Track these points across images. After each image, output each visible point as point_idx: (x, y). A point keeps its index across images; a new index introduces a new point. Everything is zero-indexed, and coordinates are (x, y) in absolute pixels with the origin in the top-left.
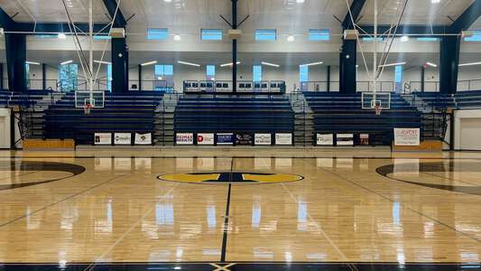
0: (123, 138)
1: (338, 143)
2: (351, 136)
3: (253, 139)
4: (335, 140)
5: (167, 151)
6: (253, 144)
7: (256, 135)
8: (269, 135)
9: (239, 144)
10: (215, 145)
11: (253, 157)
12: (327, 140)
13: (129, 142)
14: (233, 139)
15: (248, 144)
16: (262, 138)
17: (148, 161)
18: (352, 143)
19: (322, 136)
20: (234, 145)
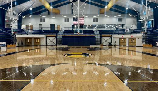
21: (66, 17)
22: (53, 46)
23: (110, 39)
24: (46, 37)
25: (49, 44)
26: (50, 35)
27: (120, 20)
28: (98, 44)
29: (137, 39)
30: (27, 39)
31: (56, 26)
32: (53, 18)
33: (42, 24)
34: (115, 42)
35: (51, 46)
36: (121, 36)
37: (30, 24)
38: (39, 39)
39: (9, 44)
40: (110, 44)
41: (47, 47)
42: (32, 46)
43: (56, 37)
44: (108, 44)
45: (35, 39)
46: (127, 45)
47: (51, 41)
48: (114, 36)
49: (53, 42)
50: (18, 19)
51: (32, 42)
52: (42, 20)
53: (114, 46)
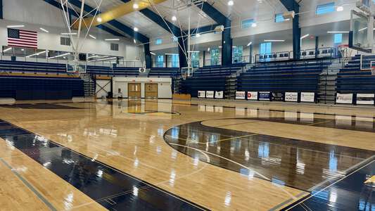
0: (210, 94)
1: (358, 102)
2: (372, 95)
3: (284, 97)
4: (355, 99)
5: (230, 103)
6: (284, 100)
7: (286, 93)
8: (296, 94)
9: (274, 100)
10: (258, 100)
11: (284, 111)
12: (346, 99)
13: (212, 96)
14: (270, 96)
15: (280, 100)
16: (291, 96)
17: (221, 109)
18: (372, 102)
19: (342, 95)
20: (271, 100)
23: (110, 84)
27: (114, 47)
29: (159, 86)
34: (119, 90)
36: (131, 79)
40: (110, 95)
44: (105, 94)
46: (143, 96)
48: (116, 79)
53: (119, 98)
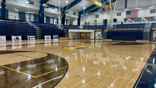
21: (118, 12)
22: (100, 39)
24: (95, 32)
25: (97, 38)
26: (98, 30)
28: (146, 39)
30: (81, 33)
31: (108, 21)
32: (105, 13)
33: (96, 20)
35: (99, 39)
37: (88, 21)
38: (90, 33)
39: (62, 37)
41: (96, 40)
42: (84, 39)
43: (102, 31)
45: (87, 33)
47: (99, 35)
49: (100, 36)
50: (78, 18)
51: (84, 36)
52: (97, 16)
